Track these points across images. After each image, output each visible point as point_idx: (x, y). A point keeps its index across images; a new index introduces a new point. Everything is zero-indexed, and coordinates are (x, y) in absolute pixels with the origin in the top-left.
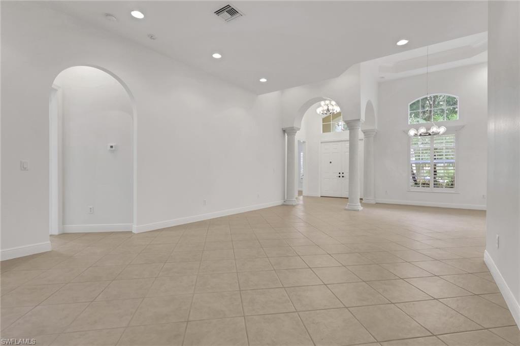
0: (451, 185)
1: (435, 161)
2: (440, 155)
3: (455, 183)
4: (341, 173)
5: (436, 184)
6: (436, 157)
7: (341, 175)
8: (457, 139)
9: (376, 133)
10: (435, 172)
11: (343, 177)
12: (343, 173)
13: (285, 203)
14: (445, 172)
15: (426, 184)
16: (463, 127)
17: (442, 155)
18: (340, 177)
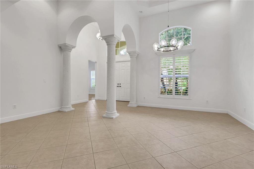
0: (186, 93)
1: (176, 76)
2: (179, 71)
3: (189, 92)
4: (119, 84)
5: (177, 92)
6: (177, 73)
7: (119, 85)
8: (190, 59)
9: (138, 54)
10: (176, 83)
11: (120, 86)
12: (120, 84)
13: (61, 110)
14: (182, 83)
15: (170, 92)
16: (194, 50)
17: (181, 72)
18: (118, 86)
